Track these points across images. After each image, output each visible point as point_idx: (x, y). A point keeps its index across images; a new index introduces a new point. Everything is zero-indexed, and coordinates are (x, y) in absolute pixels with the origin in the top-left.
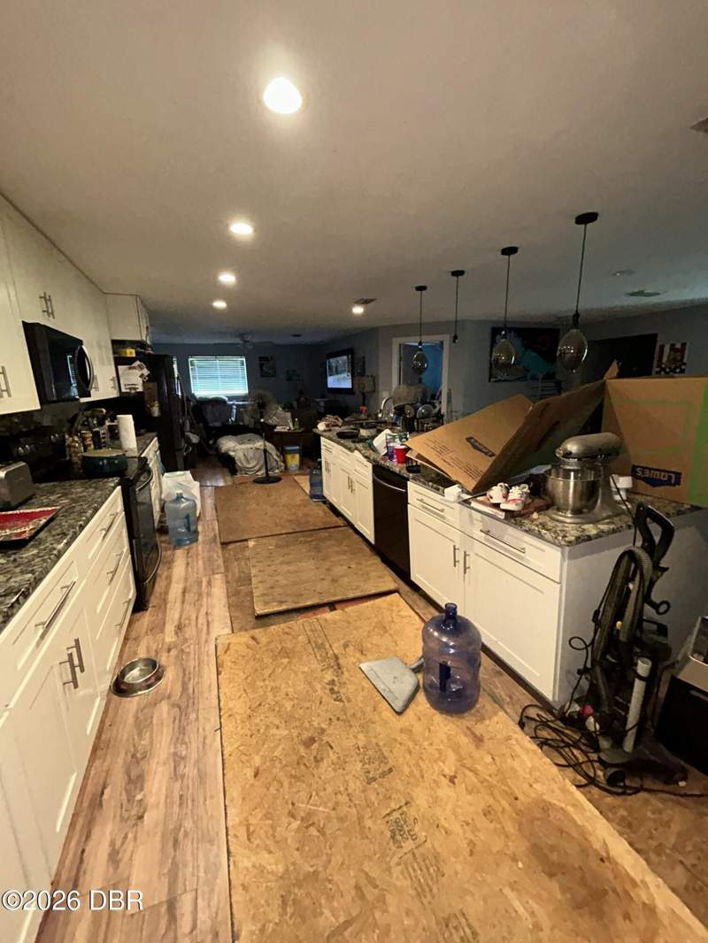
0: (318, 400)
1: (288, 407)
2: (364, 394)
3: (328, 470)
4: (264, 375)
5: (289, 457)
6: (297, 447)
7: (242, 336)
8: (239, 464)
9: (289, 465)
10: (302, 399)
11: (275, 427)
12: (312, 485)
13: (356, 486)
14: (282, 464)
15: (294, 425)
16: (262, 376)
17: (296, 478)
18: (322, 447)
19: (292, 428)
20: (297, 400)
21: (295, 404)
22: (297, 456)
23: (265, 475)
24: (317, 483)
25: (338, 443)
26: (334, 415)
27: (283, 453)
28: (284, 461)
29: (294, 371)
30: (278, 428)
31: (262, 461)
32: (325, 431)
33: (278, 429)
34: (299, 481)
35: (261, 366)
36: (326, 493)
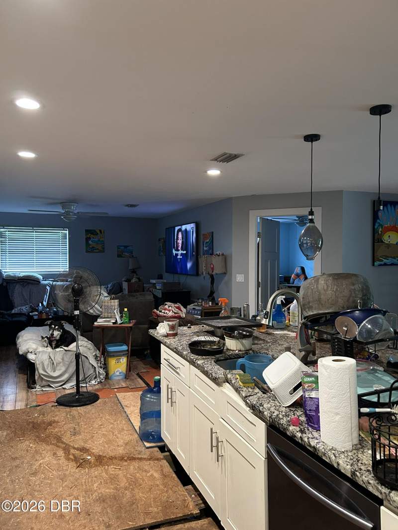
0: (154, 281)
1: (114, 292)
2: (212, 277)
3: (171, 401)
4: (90, 250)
5: (112, 362)
6: (125, 348)
7: (64, 203)
8: (41, 372)
9: (111, 373)
10: (134, 280)
11: (95, 318)
12: (144, 416)
13: (226, 450)
14: (102, 371)
15: (121, 317)
16: (87, 251)
17: (120, 395)
18: (162, 361)
19: (119, 321)
20: (128, 281)
21: (125, 285)
22: (124, 360)
23: (74, 390)
24: (151, 414)
25: (192, 363)
26: (175, 302)
27: (105, 355)
28: (105, 367)
29: (126, 247)
30: (99, 320)
31: (73, 368)
32: (167, 336)
33: (100, 322)
34: (124, 403)
35: (88, 239)
36: (166, 435)
